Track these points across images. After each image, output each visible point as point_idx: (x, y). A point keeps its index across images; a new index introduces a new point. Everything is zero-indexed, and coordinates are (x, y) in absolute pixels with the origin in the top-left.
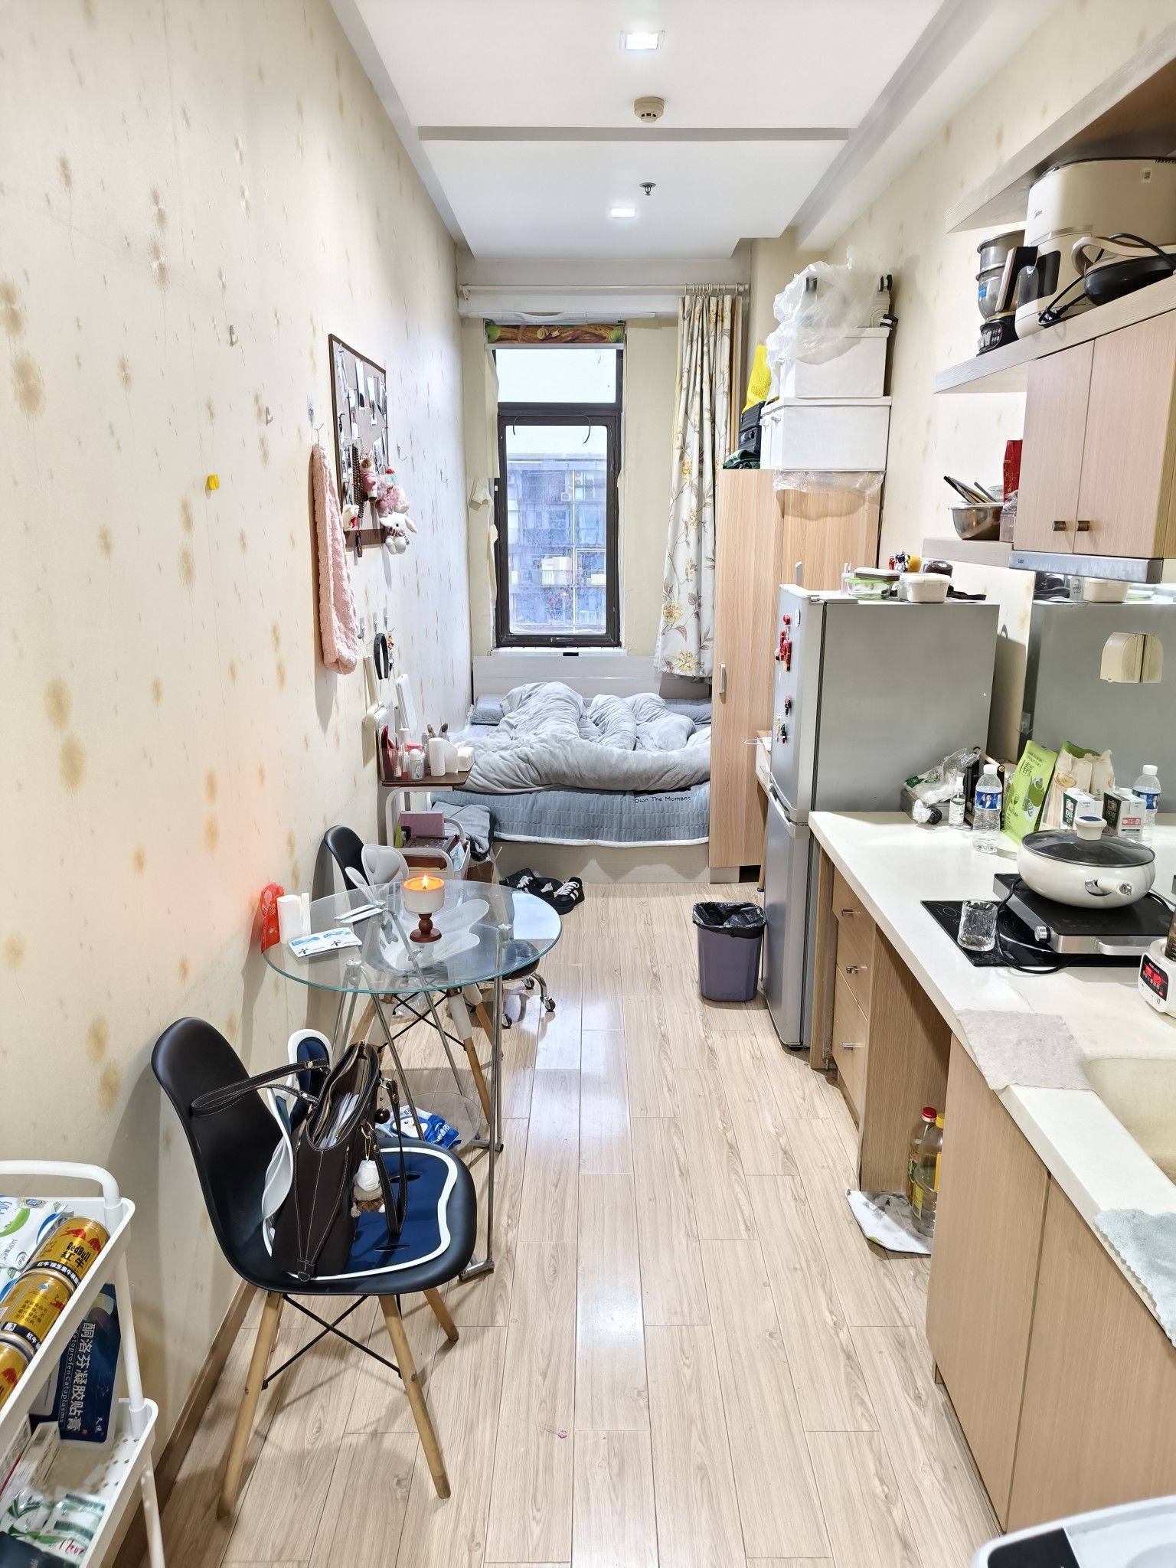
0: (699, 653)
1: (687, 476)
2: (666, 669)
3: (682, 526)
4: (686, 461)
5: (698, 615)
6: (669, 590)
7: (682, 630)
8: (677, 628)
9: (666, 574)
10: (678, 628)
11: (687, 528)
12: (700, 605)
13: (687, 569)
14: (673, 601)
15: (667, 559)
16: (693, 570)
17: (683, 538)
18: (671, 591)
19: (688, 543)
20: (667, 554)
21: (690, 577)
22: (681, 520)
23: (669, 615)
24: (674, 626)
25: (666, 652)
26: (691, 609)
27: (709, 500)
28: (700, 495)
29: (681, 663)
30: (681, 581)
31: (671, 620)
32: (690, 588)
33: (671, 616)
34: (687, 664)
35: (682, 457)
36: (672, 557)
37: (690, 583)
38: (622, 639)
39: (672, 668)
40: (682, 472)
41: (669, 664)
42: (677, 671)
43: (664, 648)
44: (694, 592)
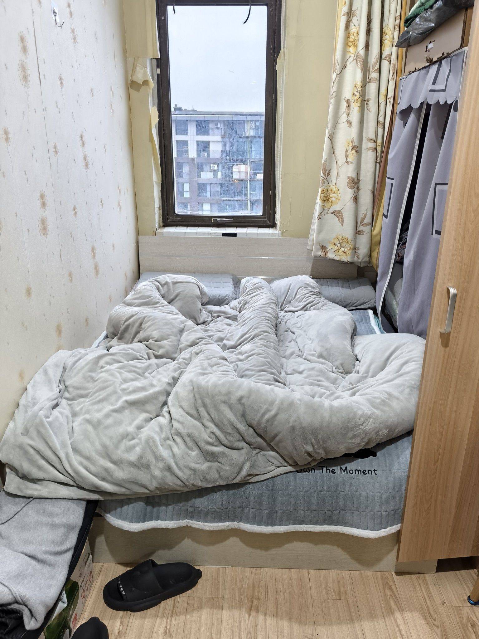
0: (355, 239)
1: (352, 50)
2: (320, 253)
3: (344, 105)
4: (352, 32)
5: (356, 199)
6: (327, 173)
7: (338, 214)
8: (333, 213)
9: (324, 156)
10: (335, 213)
11: (349, 107)
12: (358, 189)
13: (347, 151)
14: (330, 184)
15: (327, 139)
16: (354, 152)
17: (343, 118)
18: (329, 174)
19: (349, 123)
20: (327, 135)
21: (350, 159)
22: (342, 98)
23: (326, 199)
24: (331, 210)
25: (322, 236)
26: (349, 193)
27: (374, 75)
28: (366, 70)
29: (336, 248)
30: (340, 163)
31: (328, 205)
32: (348, 171)
33: (328, 200)
34: (343, 249)
35: (347, 26)
36: (332, 138)
37: (350, 165)
38: (278, 221)
39: (326, 253)
40: (346, 44)
41: (323, 248)
42: (331, 256)
43: (319, 232)
44: (354, 175)
